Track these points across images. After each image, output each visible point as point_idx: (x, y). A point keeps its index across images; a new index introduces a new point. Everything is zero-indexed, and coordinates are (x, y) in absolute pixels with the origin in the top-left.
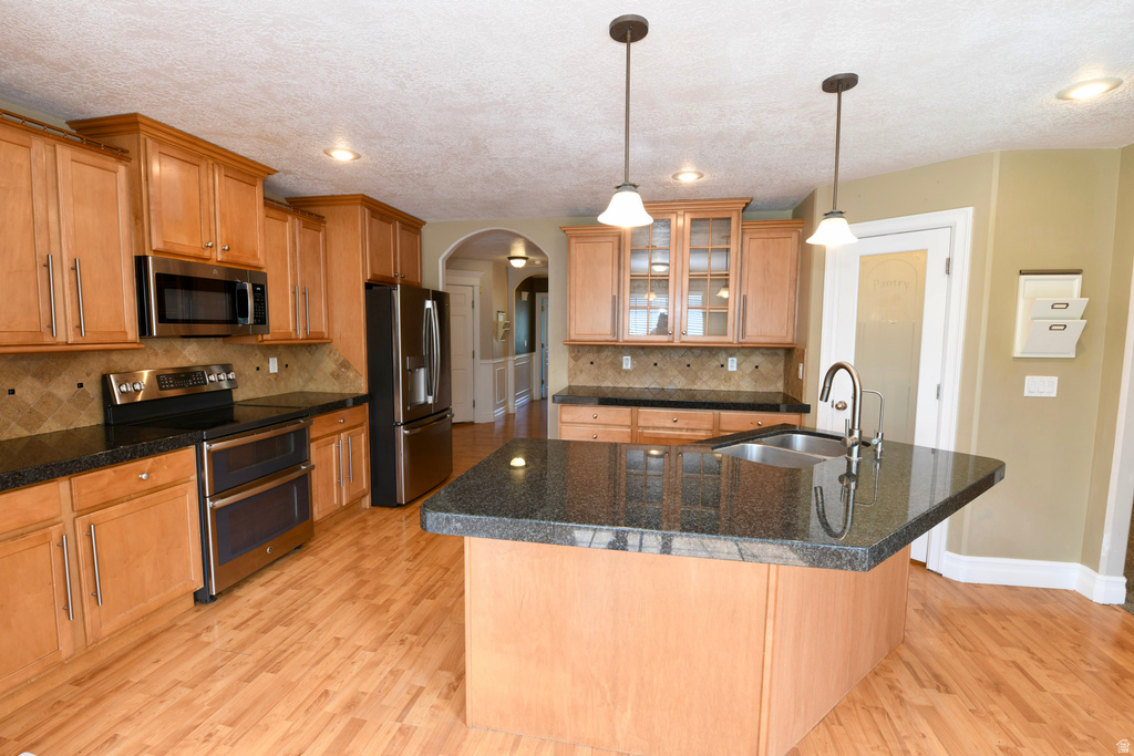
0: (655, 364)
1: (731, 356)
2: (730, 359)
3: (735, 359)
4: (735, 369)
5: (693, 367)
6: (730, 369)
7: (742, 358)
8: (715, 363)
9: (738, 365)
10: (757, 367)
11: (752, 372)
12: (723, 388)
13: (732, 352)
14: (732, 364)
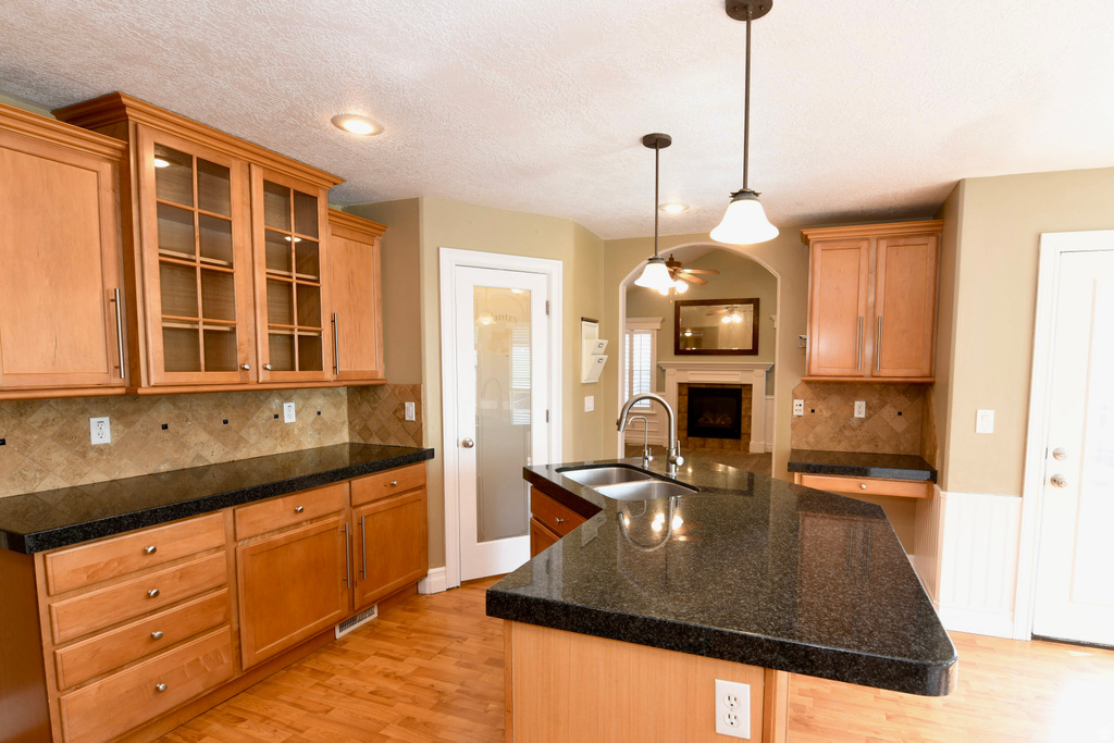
0: (165, 427)
1: (288, 400)
2: (286, 405)
3: (293, 404)
4: (293, 420)
5: (233, 424)
6: (287, 420)
7: (301, 402)
8: (267, 414)
9: (297, 413)
10: (319, 413)
11: (313, 423)
12: (280, 450)
13: (287, 393)
14: (289, 413)
